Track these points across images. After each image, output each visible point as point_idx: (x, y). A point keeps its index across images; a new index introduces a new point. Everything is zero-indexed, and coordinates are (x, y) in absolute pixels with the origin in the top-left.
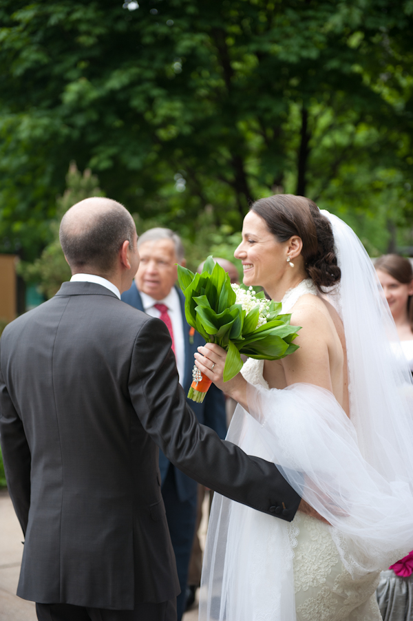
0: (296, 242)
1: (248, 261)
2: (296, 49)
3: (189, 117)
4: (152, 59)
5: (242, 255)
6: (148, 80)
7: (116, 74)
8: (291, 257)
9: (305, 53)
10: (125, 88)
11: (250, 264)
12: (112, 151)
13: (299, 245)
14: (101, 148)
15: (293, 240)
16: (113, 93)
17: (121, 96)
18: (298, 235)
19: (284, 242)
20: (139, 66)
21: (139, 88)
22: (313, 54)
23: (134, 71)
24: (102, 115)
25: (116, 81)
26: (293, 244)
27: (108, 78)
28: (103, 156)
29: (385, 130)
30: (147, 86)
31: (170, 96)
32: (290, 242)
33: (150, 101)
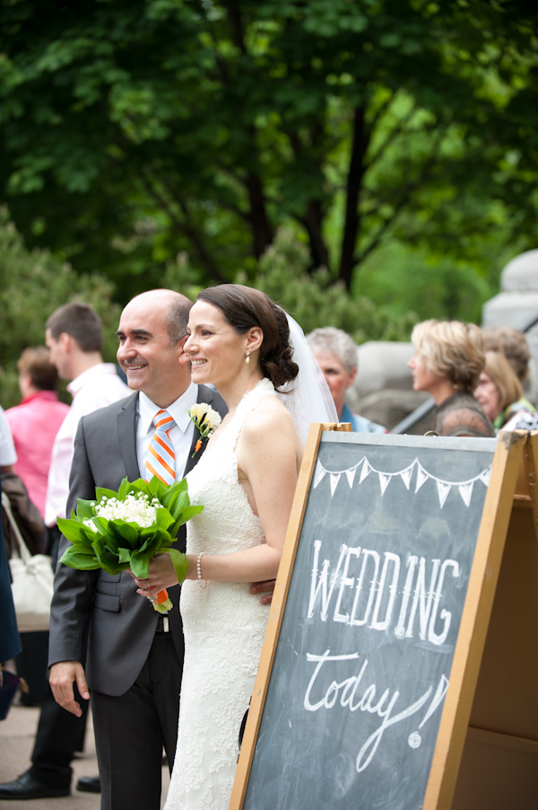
0: (256, 334)
1: (200, 356)
2: (331, 16)
3: (164, 113)
4: (111, 25)
5: (193, 348)
6: (104, 57)
7: (53, 47)
8: (251, 350)
9: (345, 23)
10: (65, 69)
11: (203, 360)
12: (43, 163)
13: (260, 337)
14: (26, 160)
15: (253, 332)
16: (47, 75)
17: (60, 81)
18: (259, 325)
19: (244, 333)
20: (90, 36)
21: (88, 69)
22: (358, 24)
23: (82, 42)
24: (29, 108)
25: (53, 58)
26: (253, 337)
27: (42, 53)
28: (27, 172)
29: (476, 142)
30: (100, 65)
31: (135, 82)
32: (249, 334)
33: (105, 88)
